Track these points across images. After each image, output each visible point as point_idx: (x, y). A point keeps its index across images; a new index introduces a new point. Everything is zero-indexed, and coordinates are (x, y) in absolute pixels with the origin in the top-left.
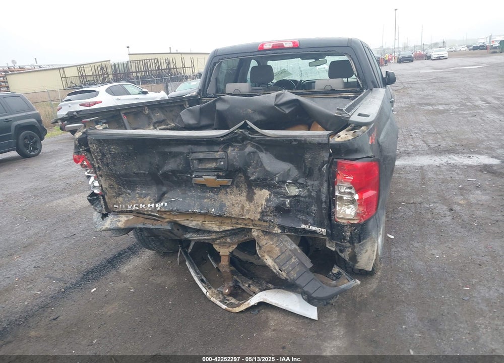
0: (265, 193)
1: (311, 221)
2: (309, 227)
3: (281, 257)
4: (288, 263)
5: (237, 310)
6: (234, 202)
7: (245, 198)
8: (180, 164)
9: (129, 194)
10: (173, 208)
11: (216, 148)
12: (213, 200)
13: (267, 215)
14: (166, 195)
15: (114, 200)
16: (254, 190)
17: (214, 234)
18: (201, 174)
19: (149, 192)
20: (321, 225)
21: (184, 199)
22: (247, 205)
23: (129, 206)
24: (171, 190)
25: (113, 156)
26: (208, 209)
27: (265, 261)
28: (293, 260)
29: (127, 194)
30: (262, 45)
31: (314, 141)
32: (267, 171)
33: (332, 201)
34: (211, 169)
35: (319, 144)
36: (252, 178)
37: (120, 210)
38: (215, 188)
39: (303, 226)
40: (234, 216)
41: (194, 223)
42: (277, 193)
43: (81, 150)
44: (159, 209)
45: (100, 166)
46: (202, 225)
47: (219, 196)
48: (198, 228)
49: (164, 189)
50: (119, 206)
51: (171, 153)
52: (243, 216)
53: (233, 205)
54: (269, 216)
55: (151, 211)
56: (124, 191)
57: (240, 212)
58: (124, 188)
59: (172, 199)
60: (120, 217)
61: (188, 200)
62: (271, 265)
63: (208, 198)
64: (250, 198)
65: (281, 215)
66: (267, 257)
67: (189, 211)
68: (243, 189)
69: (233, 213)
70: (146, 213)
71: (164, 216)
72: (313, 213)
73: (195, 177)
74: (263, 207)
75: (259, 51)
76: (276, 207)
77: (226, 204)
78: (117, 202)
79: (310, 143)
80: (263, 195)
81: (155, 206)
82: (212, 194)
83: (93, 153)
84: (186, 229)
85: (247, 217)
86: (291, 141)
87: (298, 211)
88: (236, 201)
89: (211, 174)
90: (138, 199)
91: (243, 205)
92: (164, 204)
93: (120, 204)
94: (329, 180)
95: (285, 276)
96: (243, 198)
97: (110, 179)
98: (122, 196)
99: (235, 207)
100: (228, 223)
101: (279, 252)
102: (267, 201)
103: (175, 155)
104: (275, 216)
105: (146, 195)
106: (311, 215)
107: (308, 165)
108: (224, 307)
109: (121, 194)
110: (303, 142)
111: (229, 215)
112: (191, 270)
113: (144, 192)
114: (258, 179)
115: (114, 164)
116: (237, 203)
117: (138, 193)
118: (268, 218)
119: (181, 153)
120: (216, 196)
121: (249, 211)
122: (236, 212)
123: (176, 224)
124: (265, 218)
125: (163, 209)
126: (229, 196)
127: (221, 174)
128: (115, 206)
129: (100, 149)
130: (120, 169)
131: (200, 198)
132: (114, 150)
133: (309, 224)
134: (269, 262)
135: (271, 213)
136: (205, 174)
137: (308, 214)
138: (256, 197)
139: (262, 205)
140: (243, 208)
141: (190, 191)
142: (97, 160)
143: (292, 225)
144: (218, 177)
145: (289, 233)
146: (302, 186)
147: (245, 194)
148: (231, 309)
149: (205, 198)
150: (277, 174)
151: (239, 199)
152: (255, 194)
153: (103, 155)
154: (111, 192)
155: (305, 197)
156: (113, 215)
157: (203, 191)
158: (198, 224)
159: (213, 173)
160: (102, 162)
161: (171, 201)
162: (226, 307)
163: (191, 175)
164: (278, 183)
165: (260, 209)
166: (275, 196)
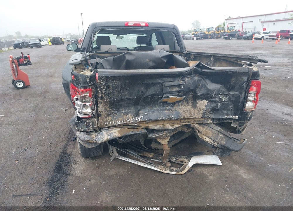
0: (205, 102)
1: (230, 113)
2: (229, 116)
3: (213, 135)
4: (218, 138)
5: (184, 172)
6: (184, 110)
7: (191, 107)
8: (158, 90)
9: (116, 114)
10: (147, 119)
11: (178, 79)
12: (170, 110)
13: (206, 114)
14: (140, 112)
15: (105, 120)
16: (197, 101)
17: (165, 132)
18: (168, 95)
19: (130, 111)
20: (235, 115)
21: (153, 112)
22: (193, 111)
23: (118, 122)
24: (143, 108)
25: (115, 88)
26: (169, 116)
27: (205, 139)
28: (220, 136)
29: (115, 114)
30: (128, 23)
31: (241, 72)
32: (209, 89)
33: (245, 100)
34: (176, 91)
35: (244, 72)
36: (198, 94)
37: (110, 126)
38: (172, 103)
39: (226, 117)
40: (186, 117)
41: (158, 126)
42: (213, 101)
43: (90, 84)
44: (139, 121)
45: (103, 96)
46: (163, 126)
47: (174, 107)
48: (160, 129)
49: (139, 107)
50: (109, 123)
51: (152, 83)
52: (191, 117)
53: (184, 112)
54: (207, 114)
55: (134, 123)
56: (113, 113)
57: (189, 115)
58: (113, 110)
59: (146, 113)
60: (111, 130)
61: (156, 113)
62: (209, 141)
63: (167, 110)
64: (194, 106)
65: (214, 113)
66: (205, 137)
67: (158, 119)
68: (190, 101)
69: (185, 116)
70: (130, 125)
71: (141, 125)
72: (231, 109)
73: (165, 97)
74: (204, 110)
75: (125, 26)
76: (212, 109)
77: (180, 111)
78: (107, 121)
79: (239, 72)
80: (203, 104)
81: (135, 119)
82: (169, 107)
83: (100, 87)
84: (153, 131)
85: (194, 117)
86: (228, 72)
87: (223, 109)
88: (185, 109)
89: (175, 94)
90: (123, 116)
91: (190, 111)
92: (142, 117)
93: (110, 121)
94: (246, 91)
95: (217, 145)
96: (189, 107)
97: (106, 105)
98: (111, 116)
99: (185, 112)
100: (178, 123)
101: (211, 133)
102: (206, 106)
103: (154, 85)
104: (211, 114)
105: (128, 113)
106: (230, 110)
107: (232, 84)
108: (174, 173)
109: (110, 115)
110: (235, 72)
111: (183, 118)
112: (130, 160)
113: (126, 111)
114: (203, 94)
115: (113, 93)
116: (186, 110)
117: (122, 112)
118: (207, 116)
119: (158, 83)
120: (172, 108)
121: (194, 114)
122: (187, 115)
123: (147, 129)
124: (205, 116)
125: (142, 120)
126: (180, 107)
127: (181, 94)
128: (105, 124)
129: (106, 83)
130: (117, 97)
131: (162, 110)
132: (116, 83)
133: (229, 115)
134: (207, 139)
135: (208, 113)
136: (171, 95)
137: (228, 110)
138: (198, 105)
139: (203, 109)
140: (190, 112)
141: (156, 107)
142: (101, 91)
143: (221, 117)
144: (179, 96)
145: (216, 122)
146: (226, 96)
147: (190, 104)
148: (180, 173)
149: (165, 110)
150: (214, 90)
151: (187, 107)
152: (198, 103)
153: (108, 87)
154: (105, 114)
155: (227, 101)
156: (105, 130)
157: (163, 106)
158: (161, 126)
159: (176, 94)
160: (105, 93)
161: (145, 115)
162: (176, 173)
163: (163, 96)
164: (215, 95)
165: (202, 111)
166: (210, 103)
